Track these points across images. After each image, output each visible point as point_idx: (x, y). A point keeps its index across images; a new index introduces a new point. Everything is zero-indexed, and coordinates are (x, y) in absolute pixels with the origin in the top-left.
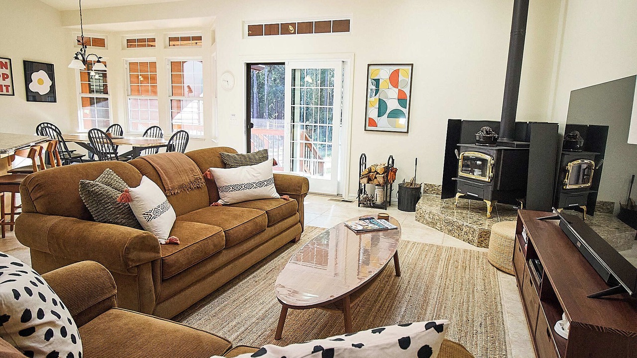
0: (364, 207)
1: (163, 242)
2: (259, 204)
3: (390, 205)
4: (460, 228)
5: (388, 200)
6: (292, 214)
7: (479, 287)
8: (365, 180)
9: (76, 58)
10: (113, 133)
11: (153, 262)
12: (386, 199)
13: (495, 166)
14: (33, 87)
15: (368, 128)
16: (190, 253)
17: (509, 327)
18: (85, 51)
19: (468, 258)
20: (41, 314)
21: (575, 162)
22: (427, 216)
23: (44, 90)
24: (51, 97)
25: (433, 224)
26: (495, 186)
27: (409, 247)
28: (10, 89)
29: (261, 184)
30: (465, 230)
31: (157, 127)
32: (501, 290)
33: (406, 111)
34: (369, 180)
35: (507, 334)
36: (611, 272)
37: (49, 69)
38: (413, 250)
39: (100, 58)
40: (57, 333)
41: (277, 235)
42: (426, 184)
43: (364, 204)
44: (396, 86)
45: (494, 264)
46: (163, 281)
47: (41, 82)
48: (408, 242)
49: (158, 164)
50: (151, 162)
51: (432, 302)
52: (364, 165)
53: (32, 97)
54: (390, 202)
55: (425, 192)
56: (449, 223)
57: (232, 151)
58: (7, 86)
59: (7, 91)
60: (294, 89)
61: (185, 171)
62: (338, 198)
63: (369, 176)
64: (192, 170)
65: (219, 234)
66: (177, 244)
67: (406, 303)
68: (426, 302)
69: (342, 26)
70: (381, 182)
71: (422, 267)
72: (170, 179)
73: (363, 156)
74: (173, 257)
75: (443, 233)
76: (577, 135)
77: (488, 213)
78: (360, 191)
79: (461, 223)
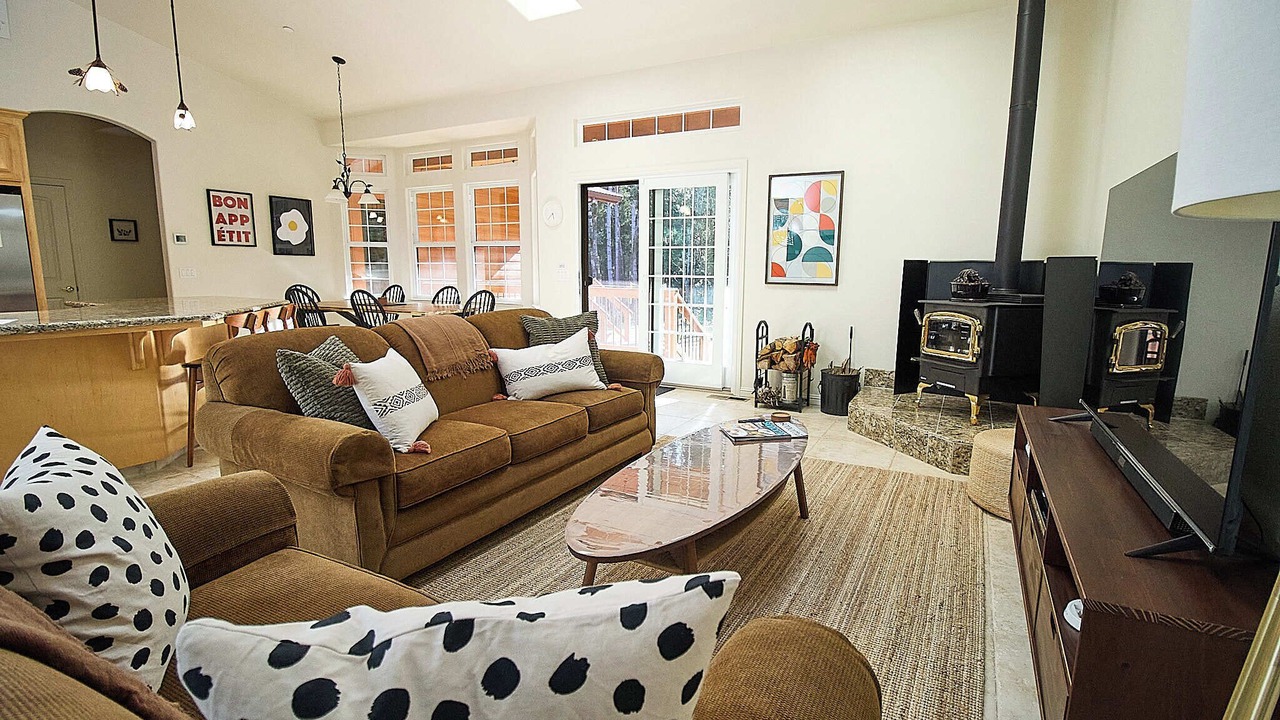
0: (765, 407)
1: (404, 449)
2: (576, 397)
3: (808, 405)
4: (921, 441)
5: (804, 396)
6: (634, 413)
7: (947, 540)
8: (765, 363)
9: (336, 187)
10: (391, 298)
11: (382, 480)
12: (801, 395)
13: (984, 335)
14: (282, 234)
15: (770, 279)
16: (446, 467)
17: (994, 611)
18: (348, 177)
19: (933, 491)
20: (86, 539)
21: (1130, 326)
22: (866, 422)
23: (297, 237)
24: (307, 248)
25: (876, 435)
26: (985, 369)
27: (830, 471)
28: (251, 237)
29: (570, 365)
30: (930, 444)
31: (452, 288)
32: (986, 546)
33: (832, 249)
34: (772, 363)
35: (988, 623)
36: (1177, 509)
37: (305, 207)
38: (837, 477)
39: (369, 186)
40: (118, 575)
41: (608, 447)
42: (868, 370)
43: (763, 402)
44: (816, 209)
45: (978, 502)
46: (400, 511)
47: (293, 226)
48: (831, 463)
49: (417, 332)
50: (408, 330)
51: (858, 563)
52: (764, 339)
53: (281, 248)
54: (808, 400)
55: (867, 383)
56: (903, 433)
57: (543, 314)
58: (247, 234)
59: (247, 240)
60: (654, 221)
61: (461, 344)
62: (723, 393)
63: (770, 357)
64: (472, 342)
65: (500, 441)
66: (426, 453)
67: (810, 564)
68: (847, 562)
69: (727, 117)
70: (791, 367)
71: (849, 505)
72: (435, 355)
73: (763, 325)
74: (416, 474)
75: (893, 451)
76: (1131, 279)
77: (973, 417)
78: (758, 382)
79: (923, 432)
